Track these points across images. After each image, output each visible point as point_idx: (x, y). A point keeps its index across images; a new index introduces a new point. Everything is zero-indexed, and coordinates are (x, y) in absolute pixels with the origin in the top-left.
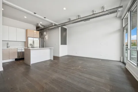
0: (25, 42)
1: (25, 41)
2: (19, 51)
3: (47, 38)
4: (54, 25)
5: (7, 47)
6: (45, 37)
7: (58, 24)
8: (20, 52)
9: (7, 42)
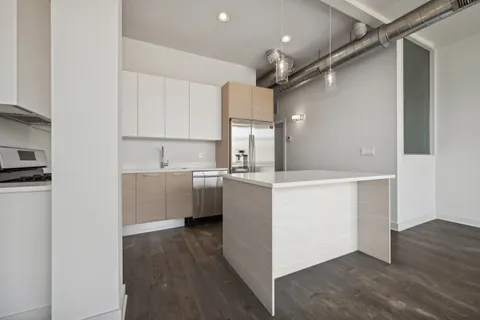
0: (217, 142)
1: (218, 137)
2: (198, 182)
3: (299, 124)
4: (362, 29)
5: (162, 166)
6: (294, 117)
7: (387, 21)
8: (200, 190)
9: (159, 145)
